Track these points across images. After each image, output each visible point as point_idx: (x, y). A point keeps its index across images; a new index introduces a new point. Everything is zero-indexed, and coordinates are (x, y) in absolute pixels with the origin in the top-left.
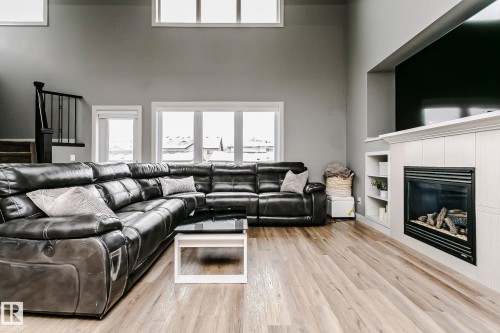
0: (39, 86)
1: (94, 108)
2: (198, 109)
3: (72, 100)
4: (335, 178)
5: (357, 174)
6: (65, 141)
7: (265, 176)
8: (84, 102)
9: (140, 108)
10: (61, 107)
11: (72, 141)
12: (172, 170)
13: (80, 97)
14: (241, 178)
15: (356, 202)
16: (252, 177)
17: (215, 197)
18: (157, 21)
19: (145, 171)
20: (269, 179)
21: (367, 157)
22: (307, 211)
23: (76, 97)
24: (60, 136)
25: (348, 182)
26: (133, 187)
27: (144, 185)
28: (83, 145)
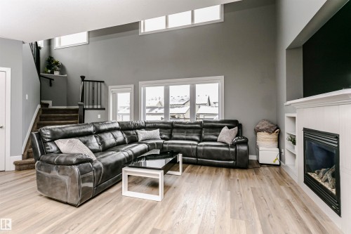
0: (83, 78)
1: (110, 87)
2: (167, 84)
3: (99, 83)
4: (262, 133)
5: (282, 130)
6: (95, 107)
7: (208, 130)
8: (105, 85)
9: (132, 86)
10: (93, 89)
11: (99, 107)
12: (148, 125)
13: (103, 82)
14: (191, 131)
15: (280, 153)
16: (200, 130)
17: (169, 144)
18: (142, 31)
19: (129, 126)
20: (210, 132)
21: (286, 118)
22: (232, 157)
23: (101, 82)
24: (93, 104)
25: (274, 136)
26: (120, 136)
27: (128, 134)
28: (104, 109)
